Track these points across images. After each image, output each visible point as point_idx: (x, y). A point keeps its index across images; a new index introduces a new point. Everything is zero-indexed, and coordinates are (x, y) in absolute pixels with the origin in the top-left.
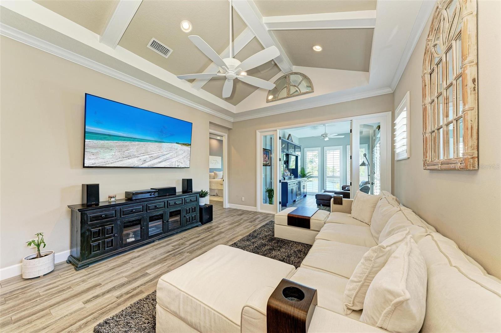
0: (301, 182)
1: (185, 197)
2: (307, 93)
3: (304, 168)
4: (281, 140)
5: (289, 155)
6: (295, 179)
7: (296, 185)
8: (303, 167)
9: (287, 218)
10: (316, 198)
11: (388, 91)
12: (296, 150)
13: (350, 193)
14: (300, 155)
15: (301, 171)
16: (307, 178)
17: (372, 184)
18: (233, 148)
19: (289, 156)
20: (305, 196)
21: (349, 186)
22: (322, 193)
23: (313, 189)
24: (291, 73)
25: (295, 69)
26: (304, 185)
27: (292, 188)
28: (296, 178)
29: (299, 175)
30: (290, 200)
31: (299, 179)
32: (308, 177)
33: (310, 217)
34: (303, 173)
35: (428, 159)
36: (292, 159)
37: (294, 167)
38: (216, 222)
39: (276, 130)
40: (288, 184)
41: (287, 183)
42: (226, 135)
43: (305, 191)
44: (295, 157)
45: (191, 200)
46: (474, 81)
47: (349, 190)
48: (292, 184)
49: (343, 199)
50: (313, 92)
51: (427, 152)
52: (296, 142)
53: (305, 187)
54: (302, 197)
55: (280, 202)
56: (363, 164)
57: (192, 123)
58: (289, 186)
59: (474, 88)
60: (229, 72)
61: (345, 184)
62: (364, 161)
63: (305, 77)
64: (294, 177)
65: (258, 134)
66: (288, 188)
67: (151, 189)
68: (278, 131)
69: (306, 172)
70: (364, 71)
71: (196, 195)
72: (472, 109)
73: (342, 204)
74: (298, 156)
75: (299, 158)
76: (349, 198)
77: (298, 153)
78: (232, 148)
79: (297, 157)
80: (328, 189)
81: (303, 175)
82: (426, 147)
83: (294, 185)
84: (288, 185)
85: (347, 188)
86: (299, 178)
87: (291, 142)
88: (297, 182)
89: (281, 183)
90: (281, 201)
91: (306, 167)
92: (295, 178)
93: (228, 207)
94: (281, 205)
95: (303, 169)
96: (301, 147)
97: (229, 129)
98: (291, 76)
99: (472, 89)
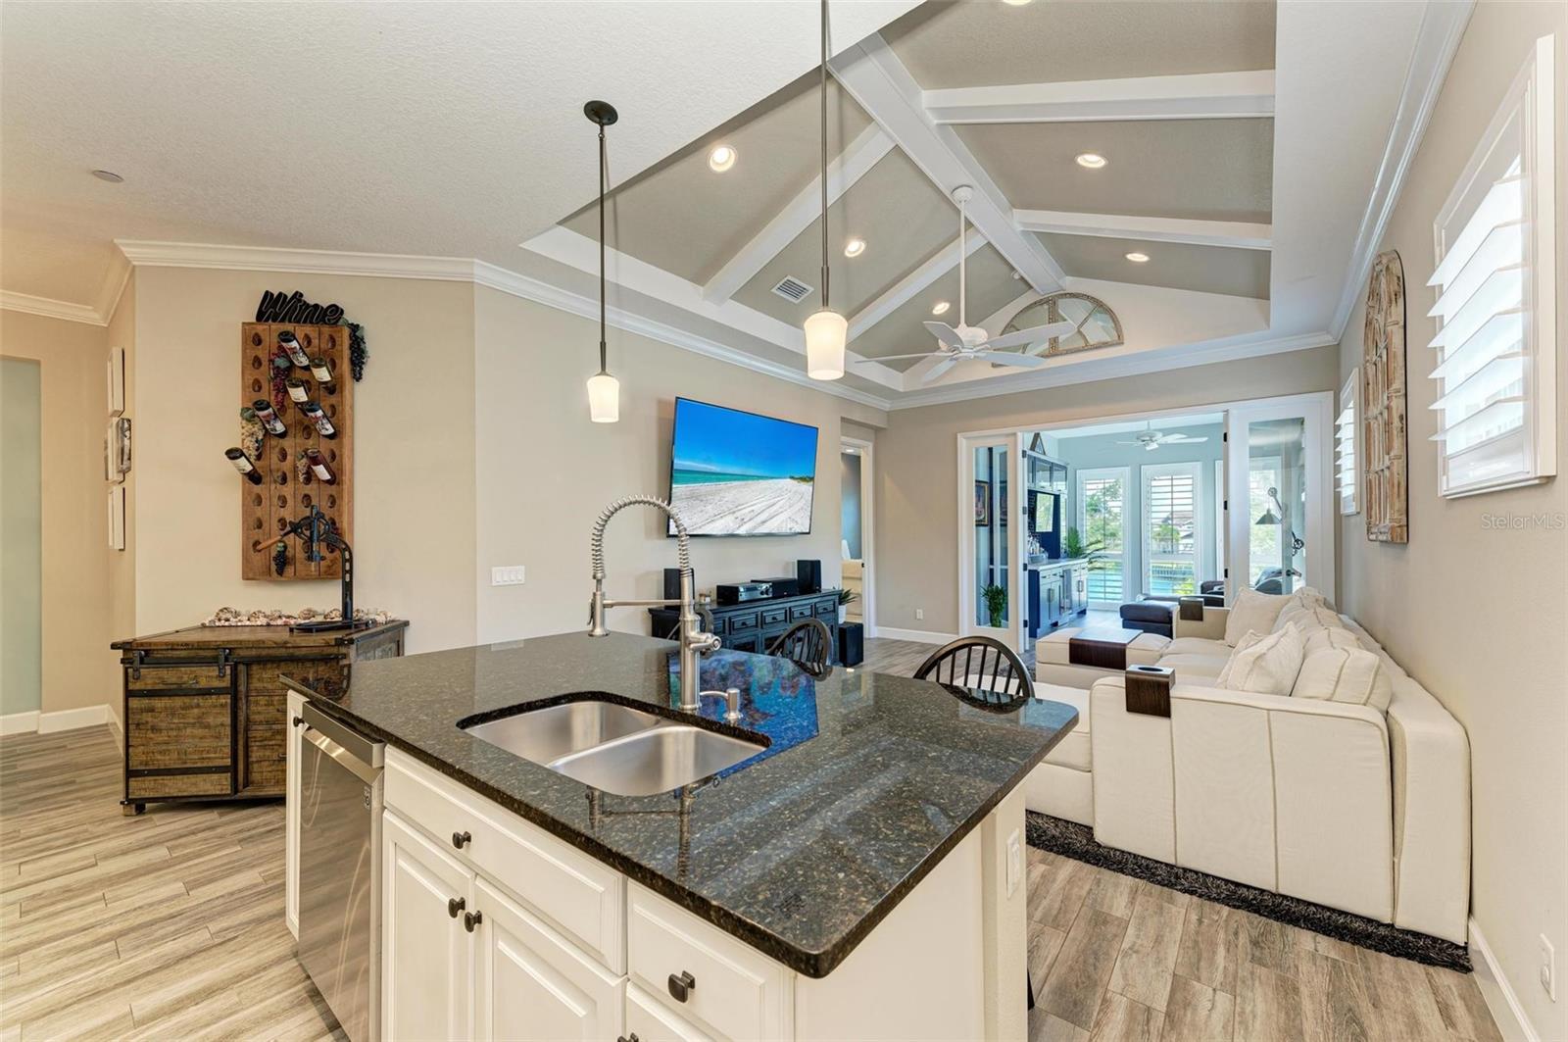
0: (1073, 572)
1: (792, 604)
2: (1105, 347)
3: (1076, 531)
4: (1026, 459)
5: (1039, 495)
6: (1050, 563)
7: (1058, 578)
8: (1073, 526)
9: (1068, 646)
10: (1122, 617)
11: (1326, 340)
12: (1055, 473)
13: (1223, 599)
14: (1066, 492)
15: (1069, 538)
16: (1087, 559)
17: (1288, 575)
18: (888, 482)
19: (1036, 496)
20: (1083, 612)
21: (1221, 583)
22: (1139, 600)
23: (1105, 593)
24: (1062, 295)
25: (1071, 284)
26: (1078, 579)
27: (1049, 587)
28: (1056, 560)
29: (1062, 551)
30: (1045, 621)
31: (1064, 563)
32: (1090, 557)
33: (1125, 645)
34: (1073, 546)
35: (1373, 520)
36: (1044, 505)
37: (1050, 529)
38: (873, 664)
39: (1015, 434)
40: (1041, 575)
41: (1038, 573)
42: (870, 446)
43: (1084, 596)
44: (1052, 497)
45: (801, 613)
46: (1401, 418)
47: (1222, 594)
48: (1050, 573)
49: (1205, 607)
50: (1123, 343)
51: (1371, 509)
52: (1052, 455)
53: (1083, 586)
54: (1075, 615)
55: (1025, 622)
56: (1267, 519)
57: (817, 429)
58: (1042, 581)
59: (1402, 428)
60: (963, 351)
61: (1211, 579)
62: (1268, 511)
63: (1100, 306)
64: (1049, 558)
65: (963, 443)
66: (1041, 588)
67: (752, 581)
68: (1019, 434)
69: (1084, 543)
70: (1258, 297)
71: (833, 597)
72: (1398, 457)
73: (1201, 619)
74: (1059, 496)
75: (1062, 500)
76: (1223, 606)
77: (1060, 487)
78: (886, 477)
79: (1057, 498)
80: (1153, 594)
81: (1076, 552)
82: (1371, 498)
83: (1054, 578)
84: (1041, 579)
85: (1216, 589)
86: (1064, 558)
87: (1043, 457)
88: (1061, 570)
89: (1027, 572)
90: (1027, 618)
91: (1082, 525)
92: (1051, 560)
93: (876, 636)
94: (1027, 629)
95: (1074, 533)
96: (1068, 467)
97: (877, 430)
98: (1060, 300)
99: (1399, 429)
